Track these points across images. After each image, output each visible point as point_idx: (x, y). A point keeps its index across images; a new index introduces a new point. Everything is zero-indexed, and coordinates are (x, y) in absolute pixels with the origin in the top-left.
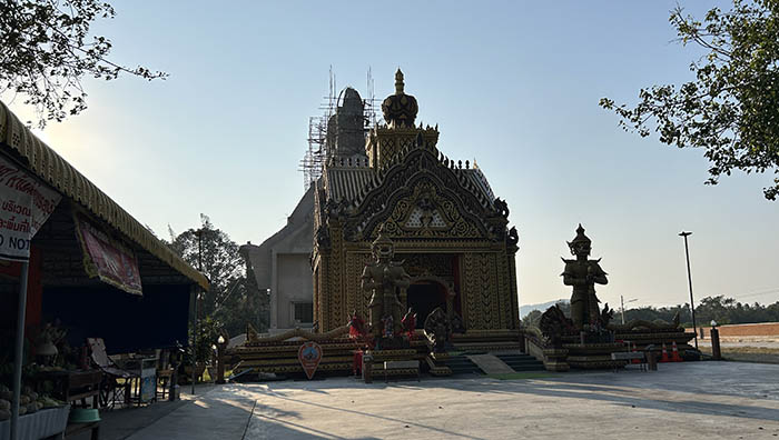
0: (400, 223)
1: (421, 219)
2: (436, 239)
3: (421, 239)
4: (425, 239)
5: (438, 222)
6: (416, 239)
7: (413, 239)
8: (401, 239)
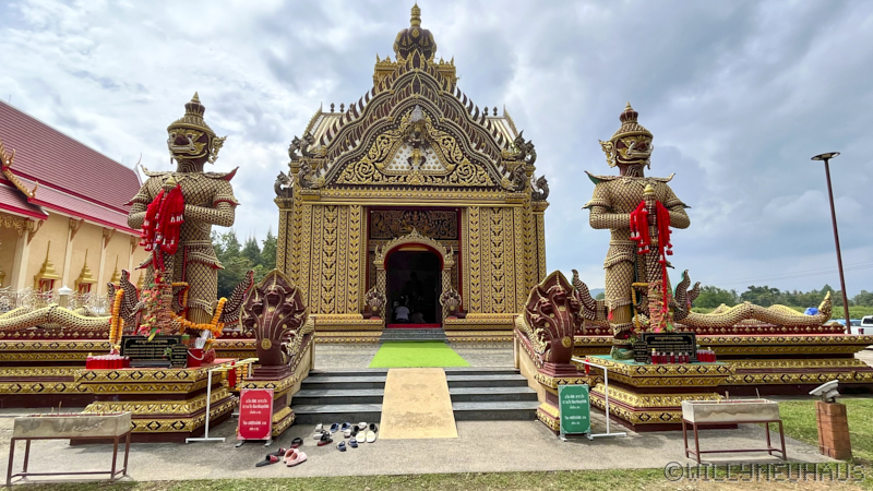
0: (379, 165)
1: (410, 160)
2: (429, 187)
3: (407, 187)
4: (412, 187)
5: (433, 164)
6: (401, 187)
7: (396, 187)
8: (379, 187)
